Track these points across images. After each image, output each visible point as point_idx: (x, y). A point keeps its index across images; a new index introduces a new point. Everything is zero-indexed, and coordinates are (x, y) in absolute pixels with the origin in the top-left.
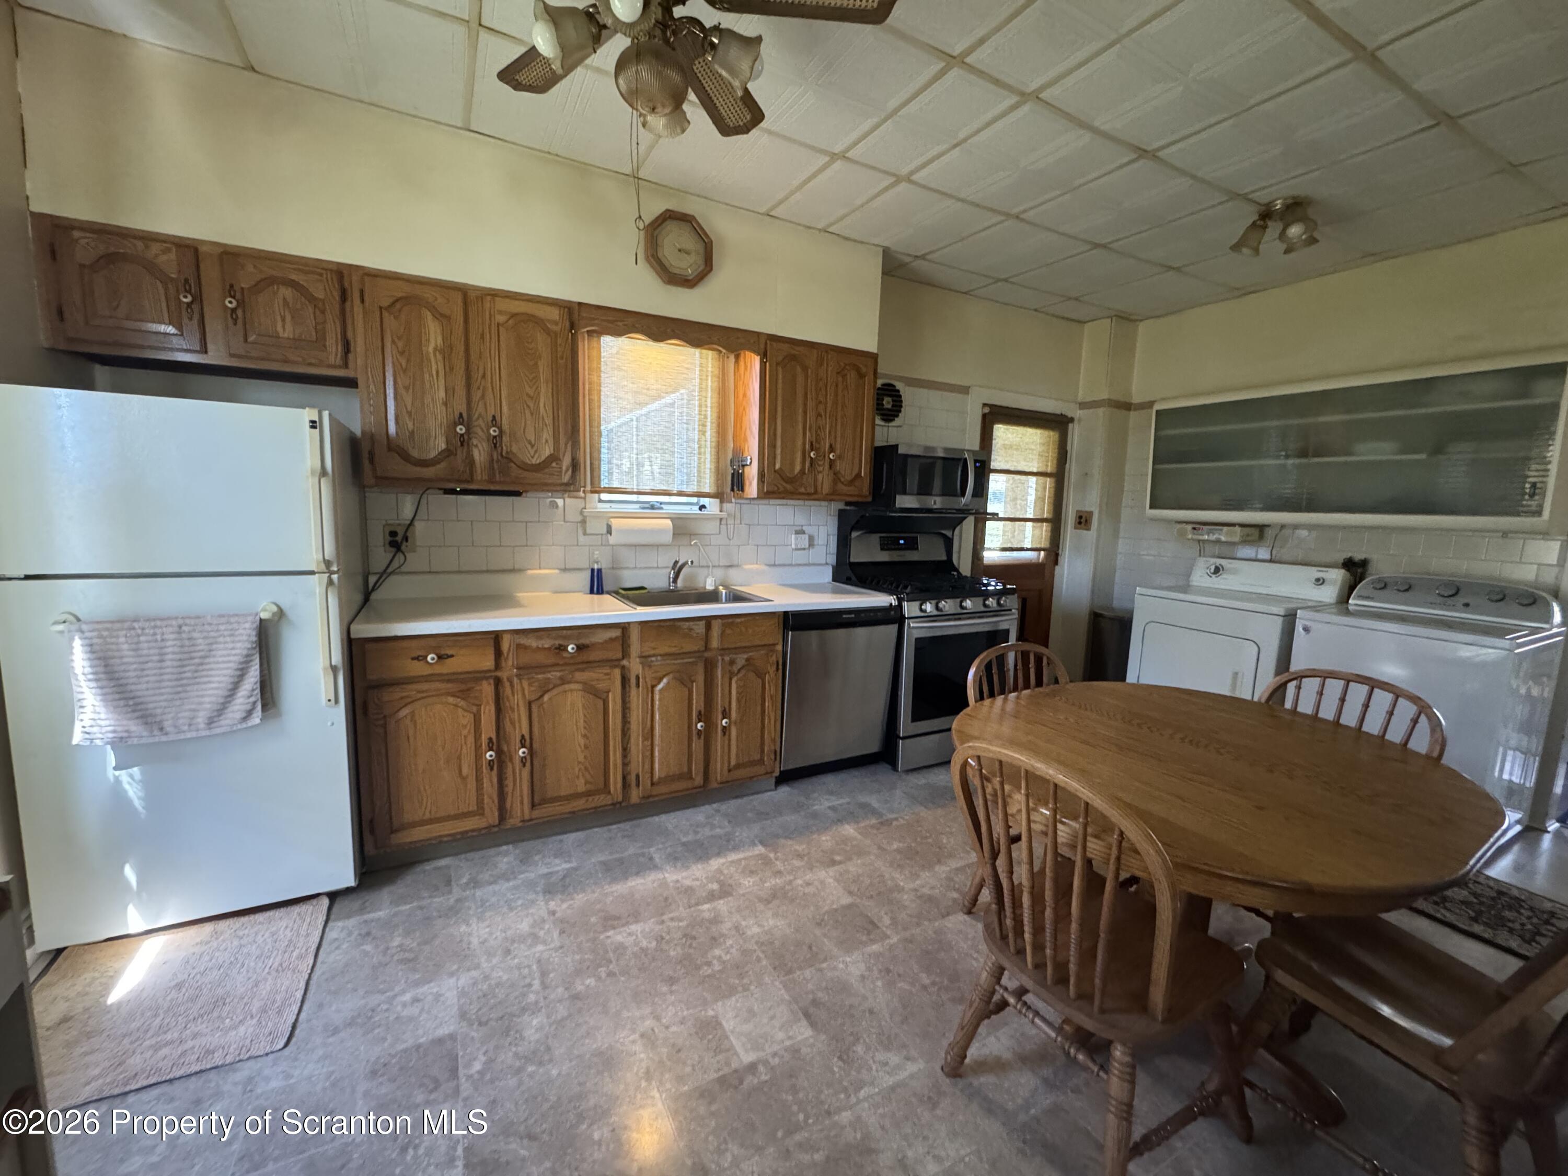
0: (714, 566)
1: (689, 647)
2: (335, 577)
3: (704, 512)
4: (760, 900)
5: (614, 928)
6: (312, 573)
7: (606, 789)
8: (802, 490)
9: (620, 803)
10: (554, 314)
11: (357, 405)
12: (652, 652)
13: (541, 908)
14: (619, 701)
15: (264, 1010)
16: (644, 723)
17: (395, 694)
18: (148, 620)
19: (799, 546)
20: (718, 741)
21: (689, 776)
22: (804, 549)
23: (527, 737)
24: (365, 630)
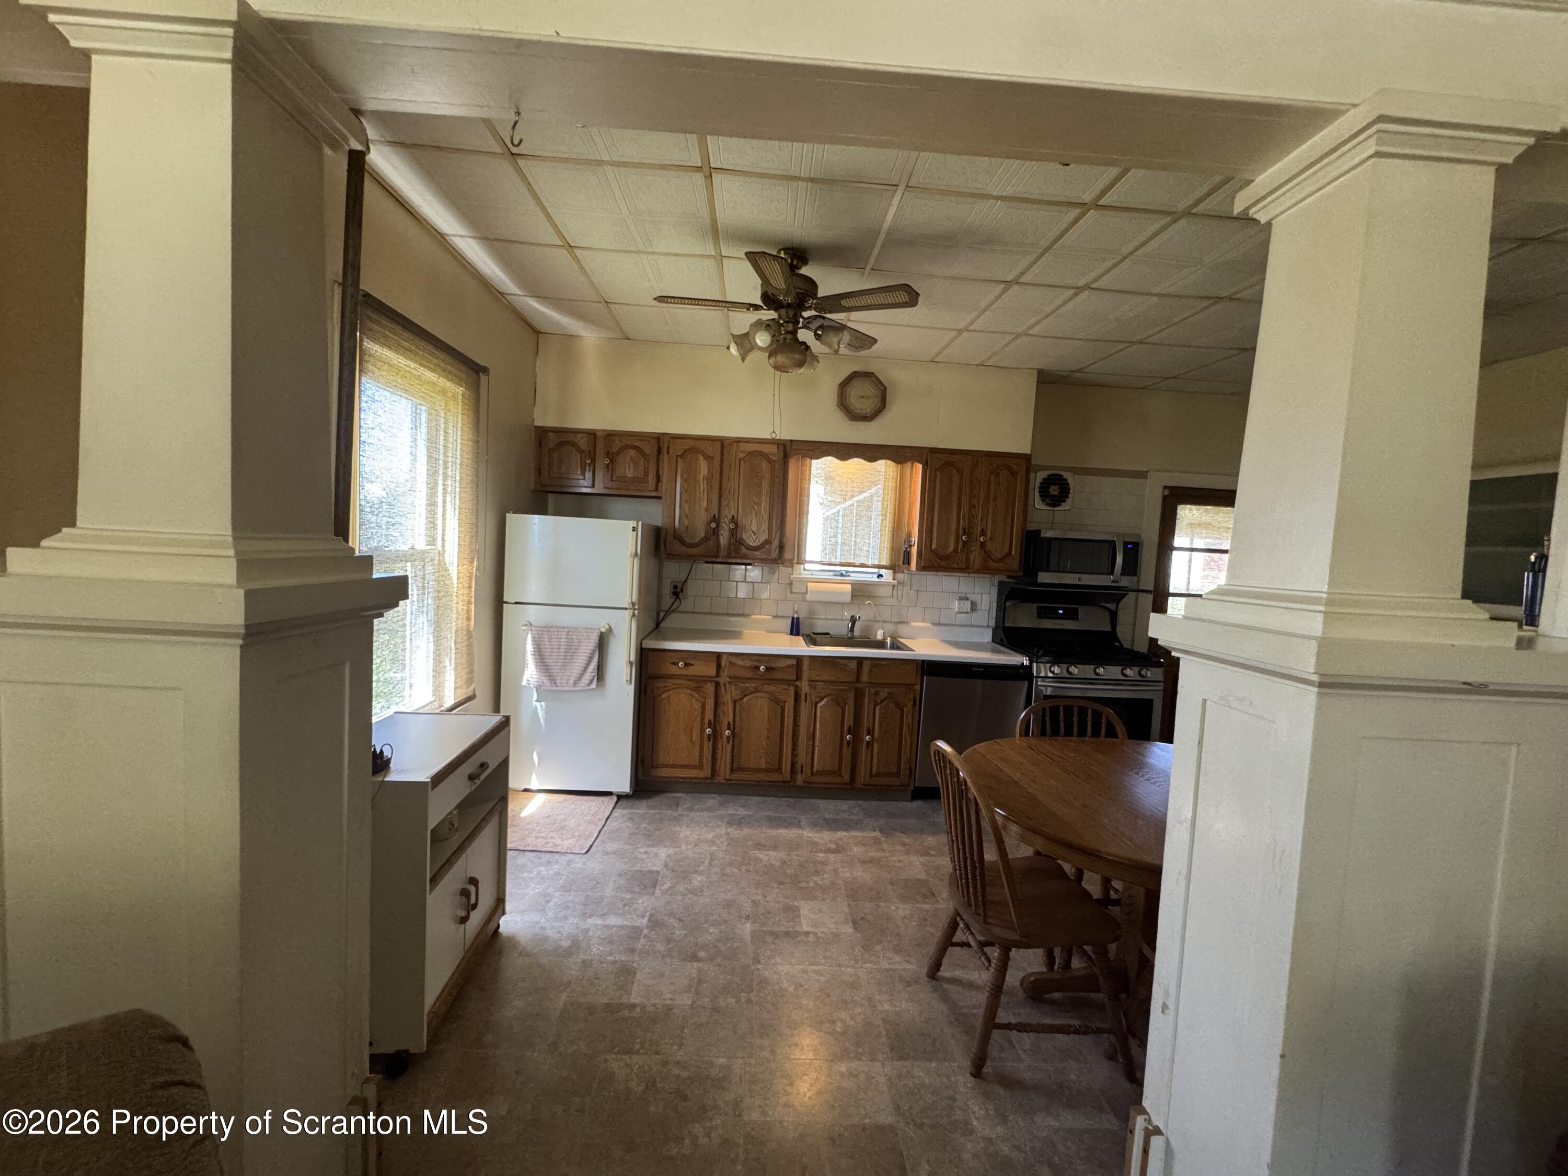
0: (884, 622)
1: (843, 678)
2: (636, 612)
3: (882, 580)
4: (859, 860)
5: (759, 850)
6: (626, 609)
7: (779, 769)
8: (955, 566)
9: (789, 782)
10: (773, 449)
11: (660, 509)
12: (817, 678)
13: (722, 830)
14: (792, 710)
15: (579, 836)
16: (808, 731)
17: (660, 684)
18: (557, 627)
19: (962, 610)
20: (863, 751)
21: (838, 773)
22: (967, 613)
23: (732, 724)
24: (650, 644)
